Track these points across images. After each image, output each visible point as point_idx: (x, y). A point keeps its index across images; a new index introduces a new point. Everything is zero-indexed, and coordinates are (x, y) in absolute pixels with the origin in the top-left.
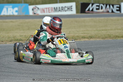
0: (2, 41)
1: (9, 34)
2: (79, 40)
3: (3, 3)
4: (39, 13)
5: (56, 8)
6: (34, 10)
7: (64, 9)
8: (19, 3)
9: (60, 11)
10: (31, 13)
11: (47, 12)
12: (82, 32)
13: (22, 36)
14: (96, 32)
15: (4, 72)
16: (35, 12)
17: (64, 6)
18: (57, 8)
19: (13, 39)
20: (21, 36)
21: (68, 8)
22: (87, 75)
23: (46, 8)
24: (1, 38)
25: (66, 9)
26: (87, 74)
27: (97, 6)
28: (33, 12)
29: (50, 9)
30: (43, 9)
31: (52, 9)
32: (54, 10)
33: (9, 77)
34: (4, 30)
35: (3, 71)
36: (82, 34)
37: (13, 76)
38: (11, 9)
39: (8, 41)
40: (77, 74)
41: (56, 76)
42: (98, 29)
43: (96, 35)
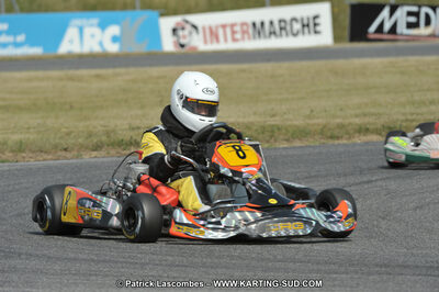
0: (65, 150)
1: (88, 123)
2: (345, 142)
3: (67, 9)
4: (199, 43)
5: (258, 25)
6: (180, 33)
7: (288, 28)
8: (125, 7)
9: (273, 37)
10: (168, 45)
11: (226, 40)
12: (358, 111)
13: (139, 128)
14: (408, 109)
15: (75, 259)
16: (183, 41)
17: (288, 18)
18: (262, 24)
19: (104, 138)
20: (133, 129)
21: (305, 22)
22: (377, 269)
23: (224, 26)
24: (61, 138)
25: (297, 26)
26: (377, 265)
27: (410, 14)
28: (175, 39)
29: (237, 28)
30: (210, 29)
31: (245, 28)
32: (251, 30)
33: (94, 278)
34: (71, 107)
35: (72, 255)
36: (357, 116)
37: (107, 276)
38: (97, 31)
39: (87, 148)
40: (341, 265)
41: (265, 271)
42: (417, 98)
43: (407, 120)
